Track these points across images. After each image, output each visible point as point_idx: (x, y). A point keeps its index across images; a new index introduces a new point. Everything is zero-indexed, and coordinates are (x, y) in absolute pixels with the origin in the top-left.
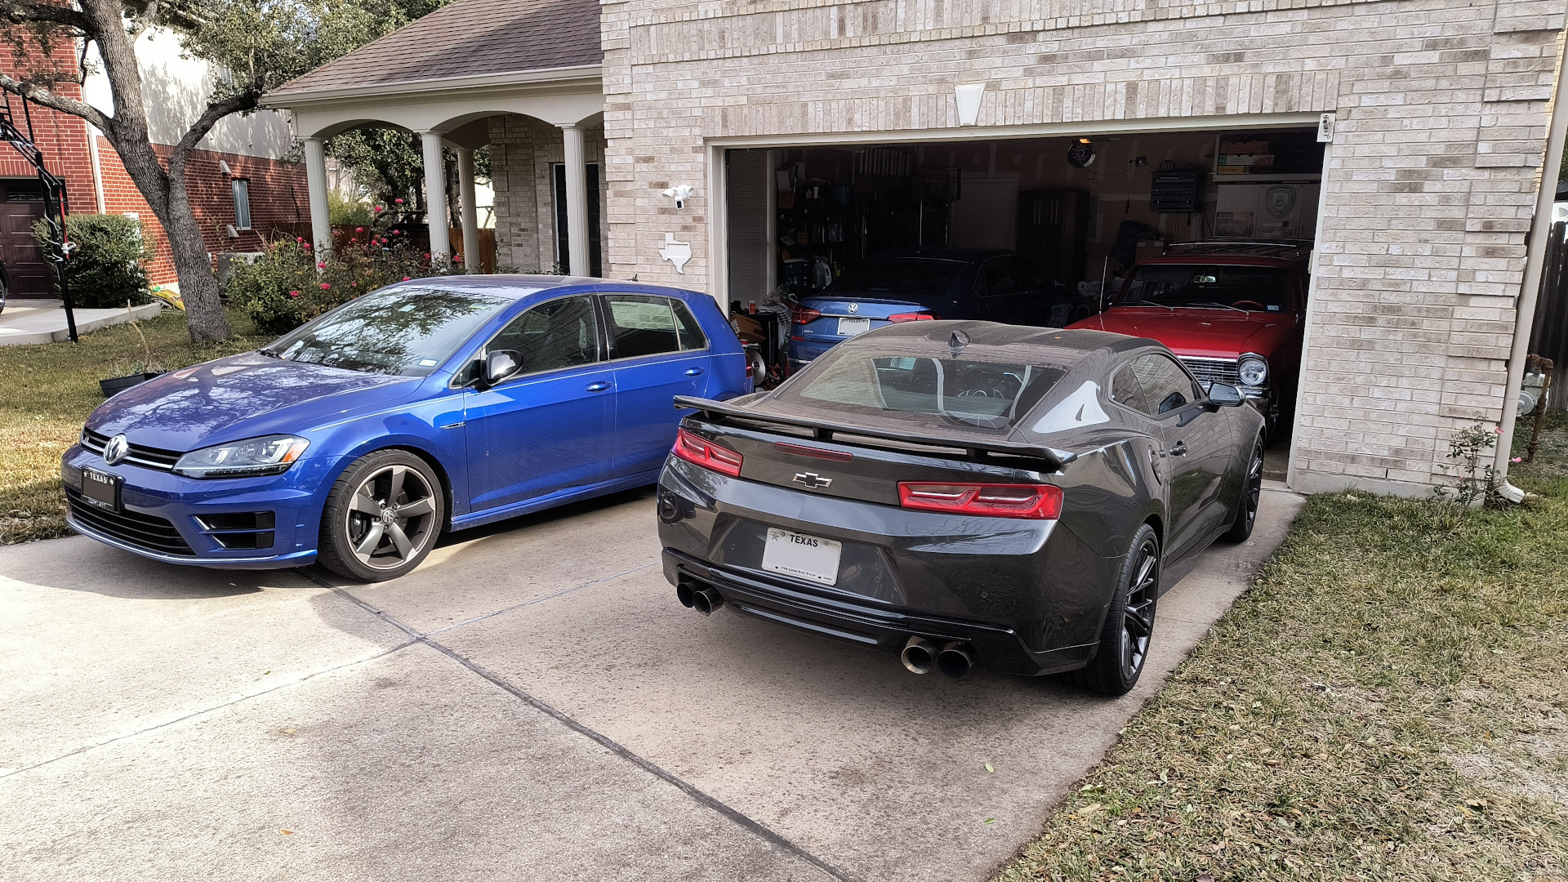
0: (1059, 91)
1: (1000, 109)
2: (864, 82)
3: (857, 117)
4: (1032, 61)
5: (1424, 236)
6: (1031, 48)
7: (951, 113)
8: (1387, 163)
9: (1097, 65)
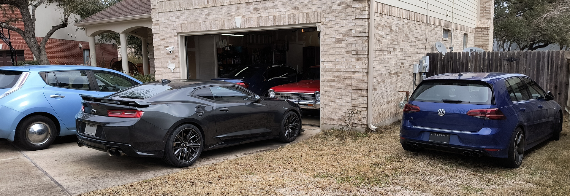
0: (258, 18)
1: (246, 23)
2: (214, 16)
3: (213, 26)
4: (252, 10)
5: (343, 56)
6: (252, 7)
7: (234, 24)
8: (333, 36)
9: (267, 11)
